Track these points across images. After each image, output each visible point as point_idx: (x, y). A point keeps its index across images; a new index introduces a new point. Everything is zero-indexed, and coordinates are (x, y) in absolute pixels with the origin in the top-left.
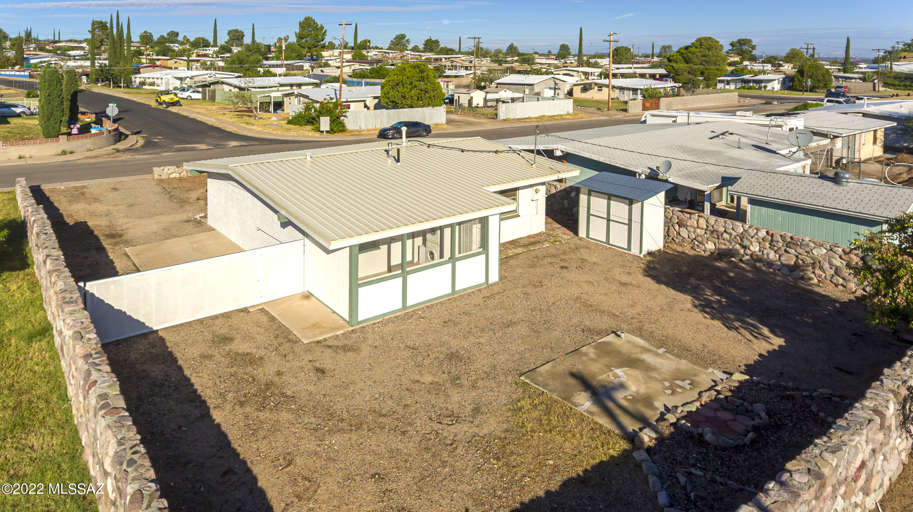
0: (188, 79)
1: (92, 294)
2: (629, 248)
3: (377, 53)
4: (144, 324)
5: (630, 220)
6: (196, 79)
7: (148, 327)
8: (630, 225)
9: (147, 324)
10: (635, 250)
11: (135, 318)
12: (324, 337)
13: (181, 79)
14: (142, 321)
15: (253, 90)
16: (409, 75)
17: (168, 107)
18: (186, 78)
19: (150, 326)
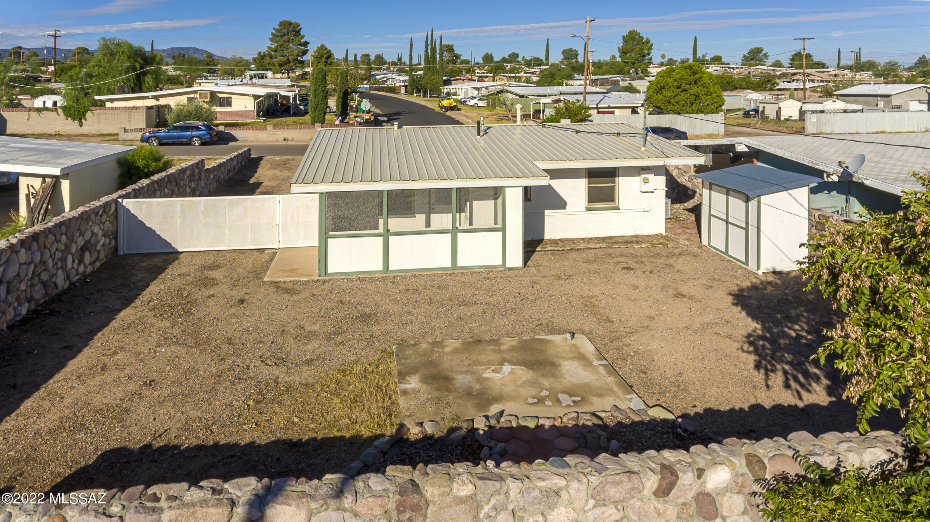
0: (484, 89)
1: (128, 210)
2: (746, 263)
3: (718, 68)
4: (170, 244)
5: (747, 223)
6: (490, 89)
7: (174, 248)
8: (746, 229)
9: (173, 245)
10: (752, 266)
11: (163, 237)
12: (285, 279)
13: (478, 89)
14: (169, 241)
15: (530, 97)
16: (678, 77)
17: (446, 111)
18: (483, 87)
19: (176, 248)
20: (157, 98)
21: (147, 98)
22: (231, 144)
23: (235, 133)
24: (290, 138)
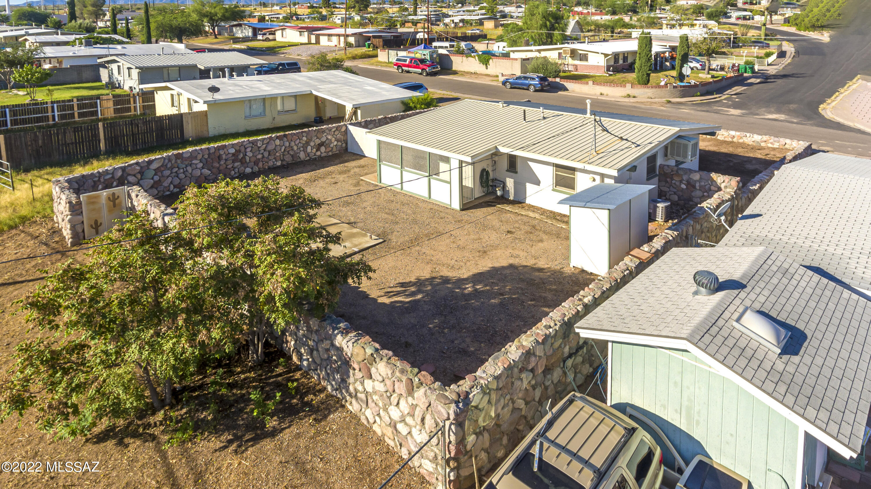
12: (367, 180)
20: (539, 51)
21: (532, 51)
22: (560, 93)
23: (568, 84)
24: (605, 94)
